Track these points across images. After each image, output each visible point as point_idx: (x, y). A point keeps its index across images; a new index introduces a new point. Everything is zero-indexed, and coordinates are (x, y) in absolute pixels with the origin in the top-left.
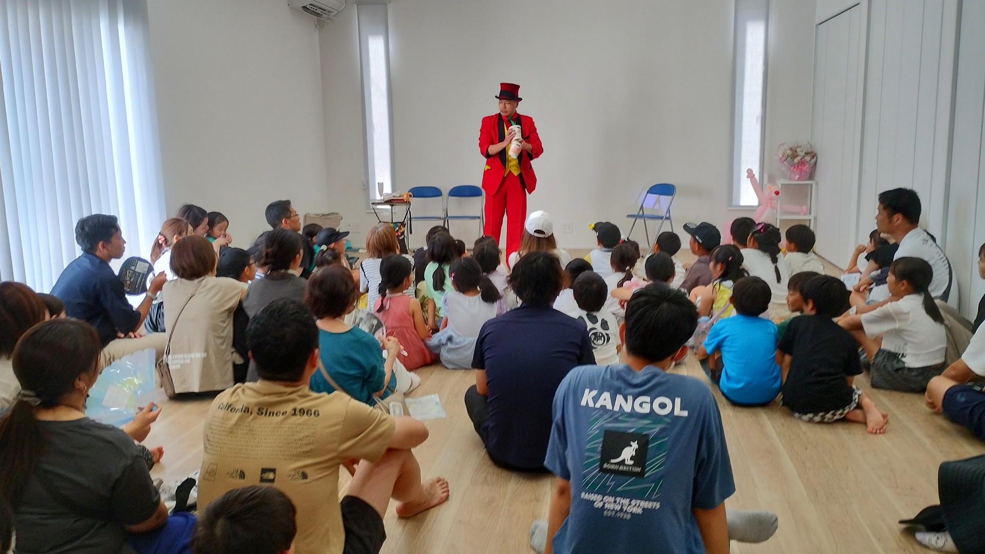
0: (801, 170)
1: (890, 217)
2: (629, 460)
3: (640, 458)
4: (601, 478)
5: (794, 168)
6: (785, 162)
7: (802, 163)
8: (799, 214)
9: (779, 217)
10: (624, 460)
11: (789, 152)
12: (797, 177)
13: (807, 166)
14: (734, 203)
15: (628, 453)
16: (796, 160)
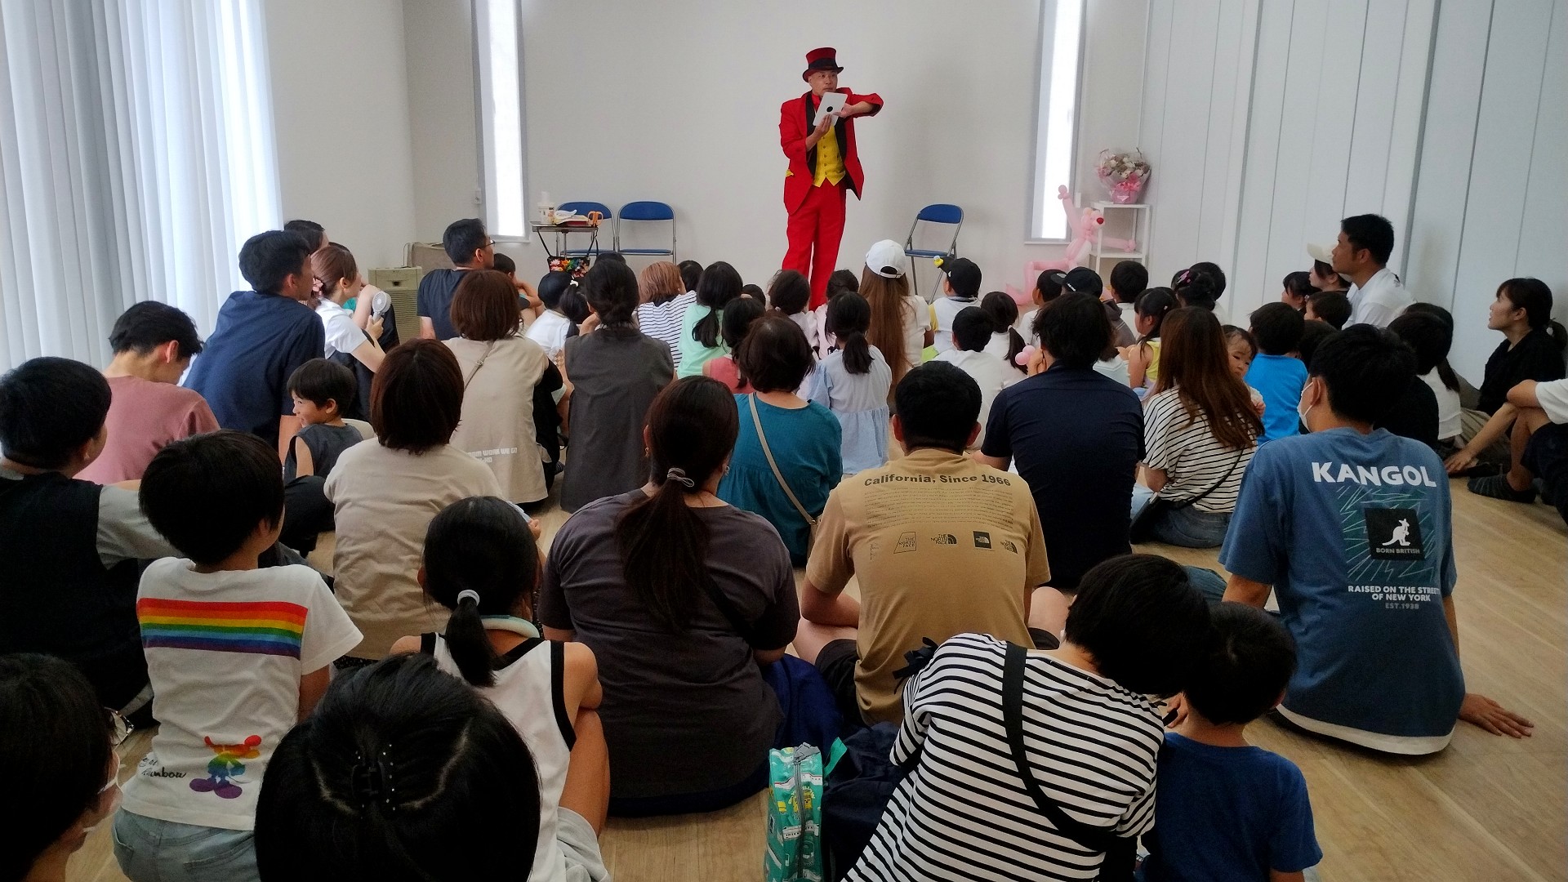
0: (1130, 189)
1: (1355, 251)
2: (1404, 540)
3: (1414, 536)
4: (1375, 565)
5: (1122, 185)
6: (1109, 178)
7: (1132, 178)
8: (1121, 250)
9: (1100, 255)
10: (1398, 542)
11: (1113, 163)
12: (1125, 197)
13: (1138, 183)
14: (1034, 235)
15: (1400, 533)
16: (1124, 175)
